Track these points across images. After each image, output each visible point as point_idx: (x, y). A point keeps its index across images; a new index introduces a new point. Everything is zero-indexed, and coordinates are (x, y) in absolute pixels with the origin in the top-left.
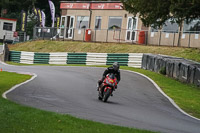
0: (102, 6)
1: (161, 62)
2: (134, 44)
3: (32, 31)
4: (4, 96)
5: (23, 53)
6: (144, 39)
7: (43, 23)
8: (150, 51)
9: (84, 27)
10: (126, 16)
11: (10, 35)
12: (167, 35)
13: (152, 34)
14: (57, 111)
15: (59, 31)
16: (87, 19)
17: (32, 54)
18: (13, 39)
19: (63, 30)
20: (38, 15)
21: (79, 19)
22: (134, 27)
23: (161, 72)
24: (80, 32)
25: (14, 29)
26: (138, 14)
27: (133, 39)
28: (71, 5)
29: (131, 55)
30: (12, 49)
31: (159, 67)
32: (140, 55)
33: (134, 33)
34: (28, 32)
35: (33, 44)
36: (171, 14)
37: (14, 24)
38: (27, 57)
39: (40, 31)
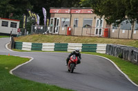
0: (79, 11)
1: (119, 49)
2: (100, 37)
3: (30, 28)
4: (11, 72)
5: (24, 43)
6: (107, 34)
7: (38, 22)
8: (112, 42)
9: (66, 25)
10: (95, 18)
11: (15, 31)
12: (124, 31)
13: (113, 31)
14: (47, 83)
15: (49, 28)
16: (68, 20)
17: (31, 44)
18: (17, 33)
19: (51, 27)
20: (34, 17)
21: (63, 20)
22: (101, 26)
23: (119, 57)
24: (63, 29)
25: (18, 27)
26: (104, 16)
27: (100, 34)
28: (57, 11)
29: (99, 45)
30: (16, 40)
31: (118, 53)
32: (105, 45)
33: (100, 30)
34: (28, 28)
35: (31, 37)
36: (126, 17)
37: (18, 23)
38: (27, 46)
39: (35, 28)
